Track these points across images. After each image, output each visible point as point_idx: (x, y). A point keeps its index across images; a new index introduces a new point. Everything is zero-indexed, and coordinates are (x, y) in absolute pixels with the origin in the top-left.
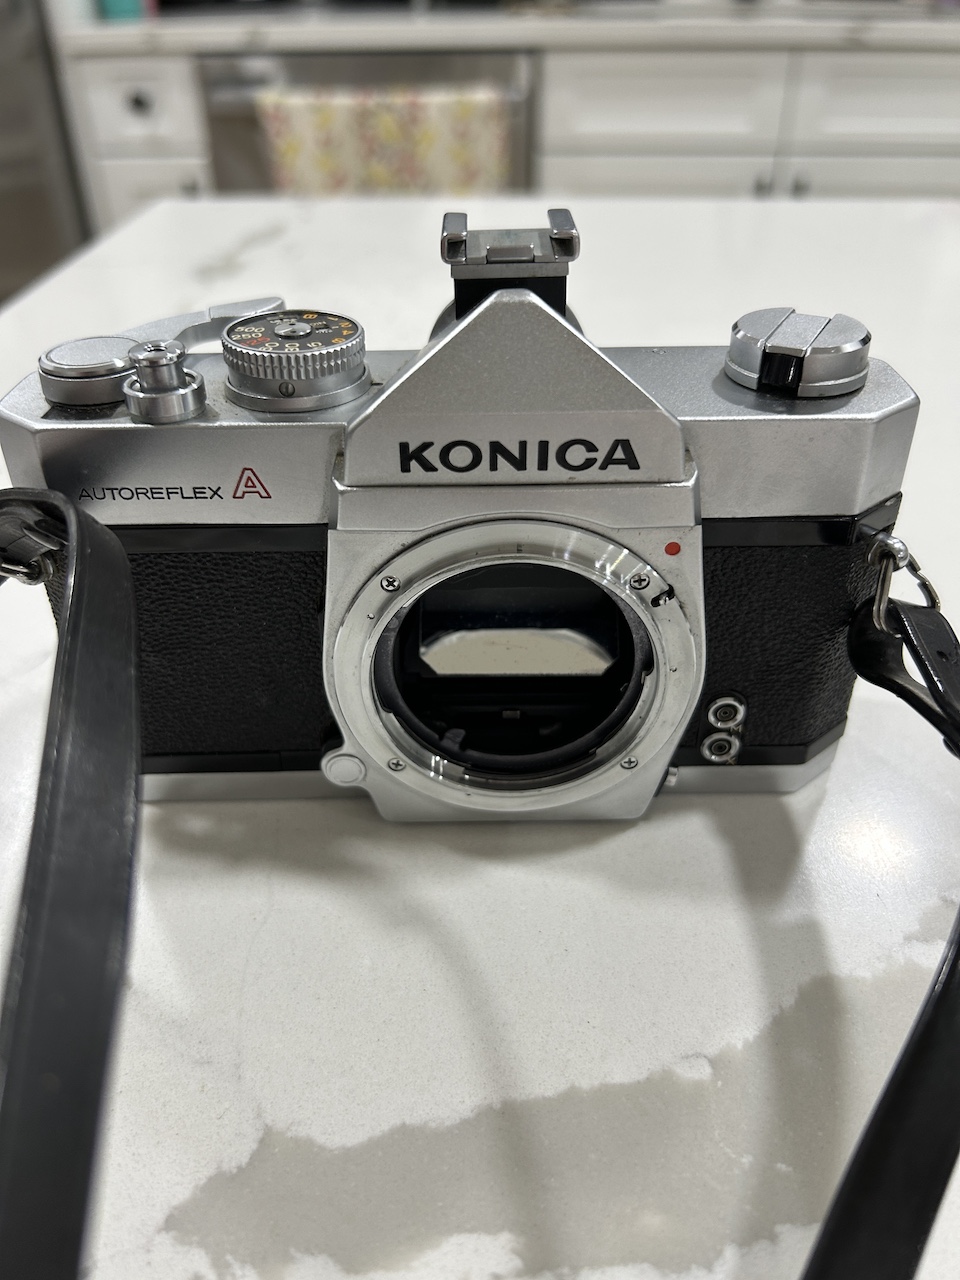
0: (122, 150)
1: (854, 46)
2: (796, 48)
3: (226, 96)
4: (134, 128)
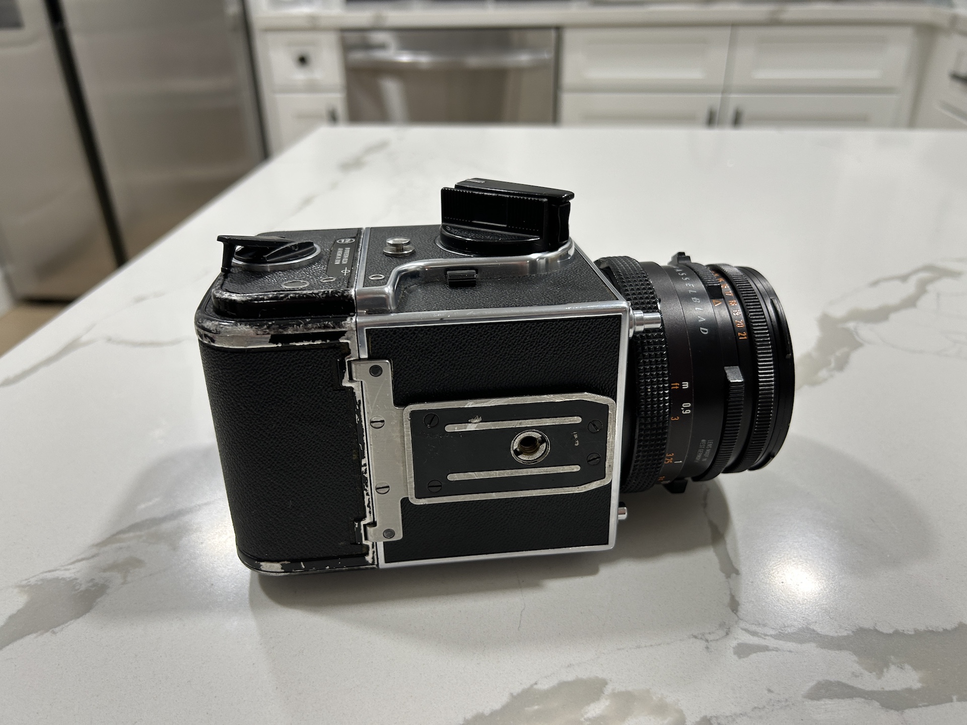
0: (290, 89)
1: (774, 22)
2: (734, 25)
3: (358, 56)
4: (300, 76)
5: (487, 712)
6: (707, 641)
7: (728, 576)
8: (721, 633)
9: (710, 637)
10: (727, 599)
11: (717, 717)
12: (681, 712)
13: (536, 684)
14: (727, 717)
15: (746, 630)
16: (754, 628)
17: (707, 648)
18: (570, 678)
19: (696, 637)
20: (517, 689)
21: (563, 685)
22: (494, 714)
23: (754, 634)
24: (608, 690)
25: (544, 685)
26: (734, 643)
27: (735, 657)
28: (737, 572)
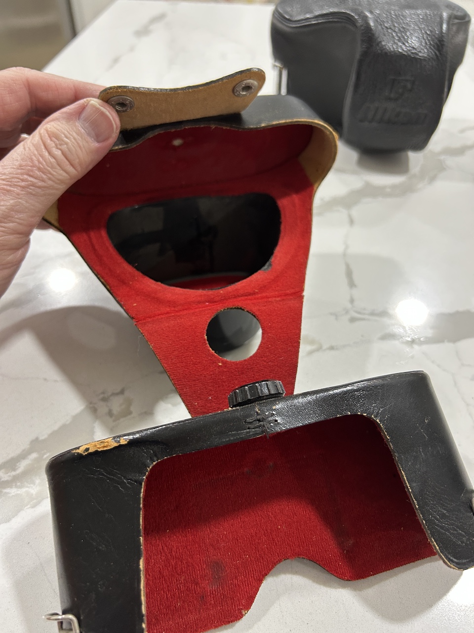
6: (336, 316)
7: (352, 288)
8: (344, 312)
9: (339, 314)
10: (349, 298)
11: (337, 346)
12: (320, 344)
14: (341, 346)
15: (356, 312)
16: (359, 311)
17: (336, 319)
19: (331, 314)
23: (359, 313)
26: (349, 317)
27: (349, 323)
28: (355, 286)
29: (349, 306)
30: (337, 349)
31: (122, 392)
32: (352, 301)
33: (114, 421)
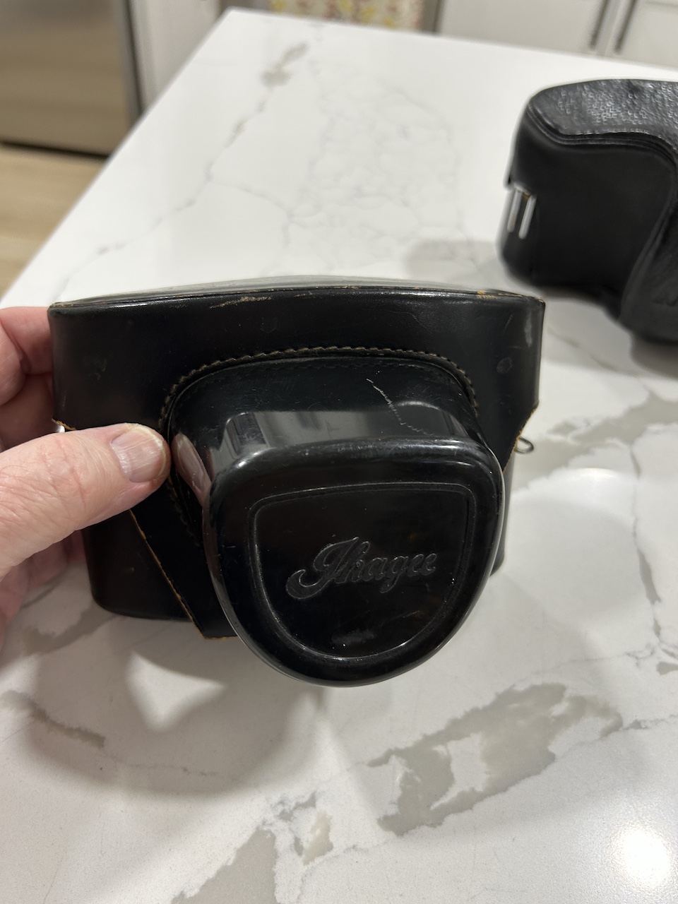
5: (480, 706)
6: (637, 658)
7: (653, 602)
8: (648, 652)
9: (640, 656)
10: (651, 623)
11: (645, 721)
12: (619, 716)
13: (514, 686)
14: (651, 721)
15: (666, 652)
16: (671, 650)
17: (637, 664)
18: (538, 681)
19: (629, 654)
20: (501, 690)
21: (534, 690)
22: (486, 710)
23: (672, 655)
24: (568, 694)
25: (521, 688)
26: (657, 662)
27: (658, 674)
28: (659, 599)
29: (654, 640)
30: (646, 728)
31: (312, 802)
32: (657, 630)
33: (306, 863)
